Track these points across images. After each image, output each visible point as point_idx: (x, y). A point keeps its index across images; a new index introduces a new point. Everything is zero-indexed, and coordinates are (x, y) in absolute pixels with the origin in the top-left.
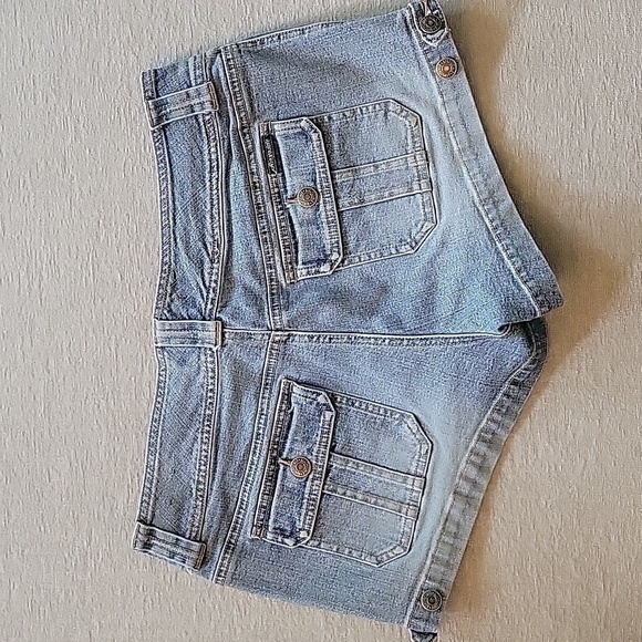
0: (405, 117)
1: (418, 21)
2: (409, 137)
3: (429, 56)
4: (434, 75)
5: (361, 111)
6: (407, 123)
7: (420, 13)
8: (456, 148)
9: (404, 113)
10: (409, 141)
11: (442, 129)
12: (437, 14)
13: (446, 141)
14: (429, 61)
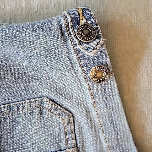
0: (59, 115)
1: (73, 29)
2: (62, 133)
3: (84, 62)
4: (86, 79)
5: (18, 108)
6: (61, 121)
7: (76, 21)
8: (105, 145)
9: (58, 112)
10: (63, 137)
11: (93, 127)
12: (92, 24)
13: (96, 139)
14: (82, 66)
